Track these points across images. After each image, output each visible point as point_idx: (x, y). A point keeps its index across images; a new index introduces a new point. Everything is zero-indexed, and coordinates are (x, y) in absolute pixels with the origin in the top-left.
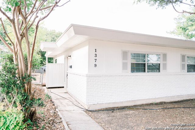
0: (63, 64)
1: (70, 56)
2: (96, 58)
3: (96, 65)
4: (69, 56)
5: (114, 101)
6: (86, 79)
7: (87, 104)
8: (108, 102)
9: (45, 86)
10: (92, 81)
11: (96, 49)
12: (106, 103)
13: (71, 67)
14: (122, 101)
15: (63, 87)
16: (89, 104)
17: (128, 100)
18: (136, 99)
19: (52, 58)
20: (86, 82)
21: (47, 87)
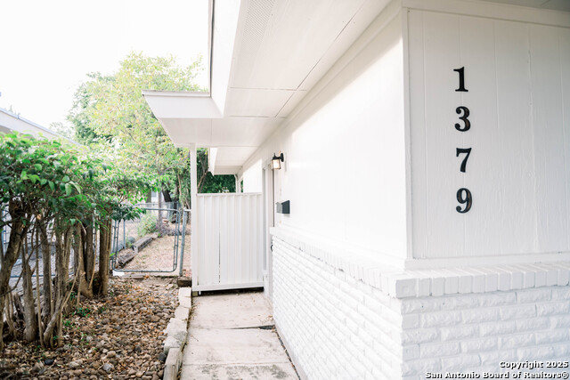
0: (258, 195)
1: (281, 158)
2: (464, 140)
3: (465, 200)
4: (275, 158)
6: (399, 319)
9: (188, 284)
10: (445, 334)
11: (461, 71)
13: (286, 208)
15: (260, 290)
19: (233, 176)
20: (399, 349)
21: (196, 287)
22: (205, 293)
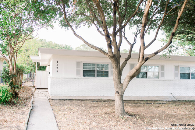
1: (49, 65)
3: (57, 71)
7: (51, 95)
8: (65, 95)
9: (35, 87)
11: (57, 61)
12: (63, 96)
14: (75, 95)
15: (47, 89)
16: (52, 95)
17: (80, 95)
18: (86, 95)
21: (36, 88)
22: (38, 89)
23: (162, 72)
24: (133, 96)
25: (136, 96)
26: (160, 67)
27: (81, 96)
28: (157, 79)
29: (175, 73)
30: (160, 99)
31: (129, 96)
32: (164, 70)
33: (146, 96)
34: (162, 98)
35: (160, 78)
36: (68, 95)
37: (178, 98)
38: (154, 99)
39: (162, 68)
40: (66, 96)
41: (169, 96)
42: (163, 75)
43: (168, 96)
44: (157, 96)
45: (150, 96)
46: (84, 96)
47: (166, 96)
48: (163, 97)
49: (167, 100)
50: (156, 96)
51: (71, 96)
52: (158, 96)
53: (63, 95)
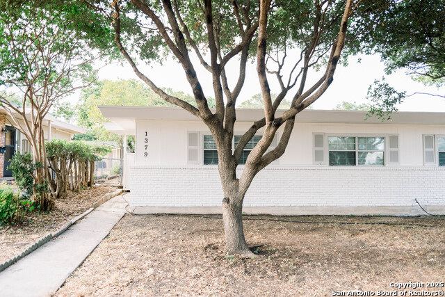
2: (146, 144)
3: (146, 154)
5: (171, 205)
7: (132, 205)
8: (162, 205)
11: (146, 132)
12: (159, 207)
14: (185, 205)
16: (135, 205)
17: (197, 205)
18: (211, 205)
23: (393, 150)
24: (321, 207)
25: (328, 206)
26: (387, 139)
27: (199, 207)
28: (381, 167)
29: (427, 152)
30: (388, 213)
31: (310, 206)
32: (397, 147)
33: (354, 205)
34: (393, 210)
35: (386, 165)
36: (169, 205)
37: (431, 211)
38: (372, 213)
39: (394, 140)
40: (165, 207)
41: (411, 204)
42: (395, 156)
43: (408, 205)
44: (379, 205)
45: (362, 207)
46: (205, 207)
47: (402, 205)
48: (394, 208)
49: (405, 214)
50: (377, 205)
51: (177, 208)
52: (383, 205)
53: (159, 205)
